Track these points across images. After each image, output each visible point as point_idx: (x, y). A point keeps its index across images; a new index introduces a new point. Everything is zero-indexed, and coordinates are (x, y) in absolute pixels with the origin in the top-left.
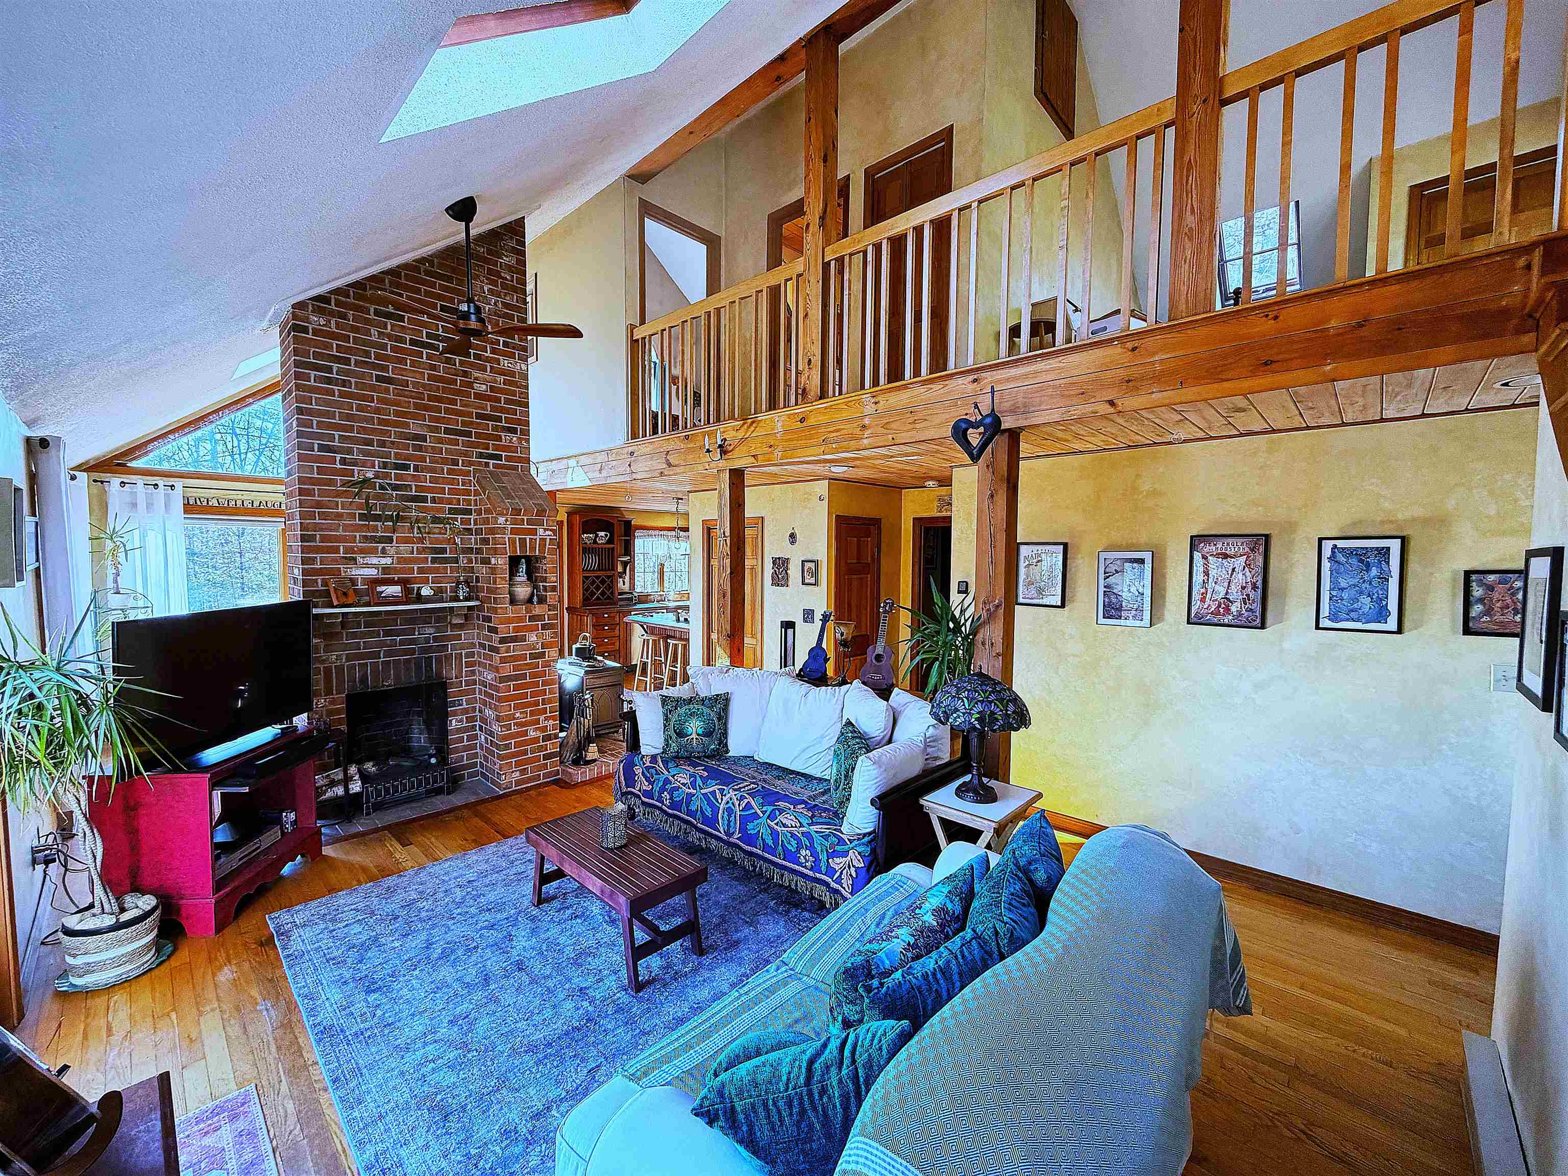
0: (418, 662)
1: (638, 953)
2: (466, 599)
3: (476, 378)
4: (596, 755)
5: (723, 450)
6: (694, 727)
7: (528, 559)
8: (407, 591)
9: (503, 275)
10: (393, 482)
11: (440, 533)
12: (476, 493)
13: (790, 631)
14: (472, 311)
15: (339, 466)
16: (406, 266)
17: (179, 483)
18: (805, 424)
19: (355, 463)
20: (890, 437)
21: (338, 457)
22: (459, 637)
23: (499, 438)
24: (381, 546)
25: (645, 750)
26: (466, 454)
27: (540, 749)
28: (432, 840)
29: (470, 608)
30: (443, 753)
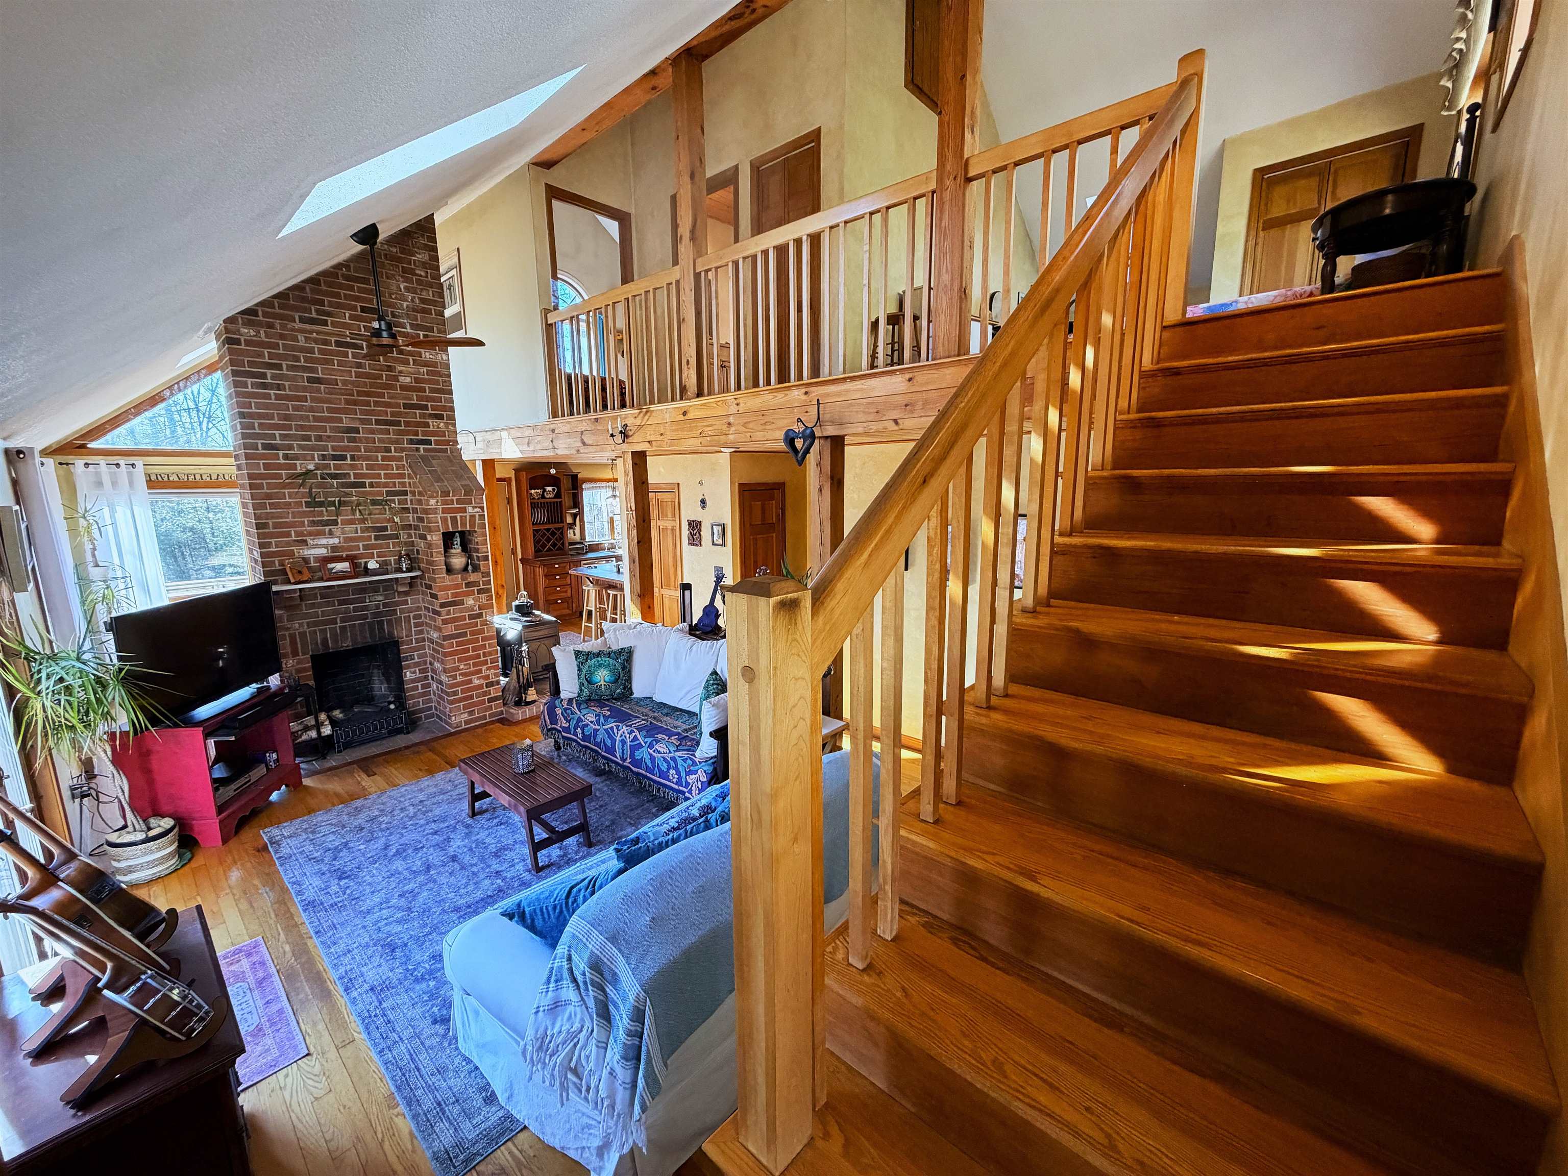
0: (371, 625)
1: (537, 847)
2: (409, 570)
3: (401, 372)
4: (535, 697)
5: (625, 435)
6: (602, 676)
7: (462, 534)
8: (355, 565)
9: (417, 272)
10: (333, 471)
11: (380, 514)
12: (410, 477)
13: (687, 593)
14: (383, 327)
15: (283, 461)
16: (324, 273)
17: (139, 462)
18: (686, 418)
19: (296, 457)
20: (748, 435)
21: (281, 453)
22: (406, 603)
23: (427, 425)
24: (327, 528)
25: (564, 695)
26: (397, 442)
27: (485, 694)
28: (393, 771)
29: (412, 578)
30: (400, 700)
